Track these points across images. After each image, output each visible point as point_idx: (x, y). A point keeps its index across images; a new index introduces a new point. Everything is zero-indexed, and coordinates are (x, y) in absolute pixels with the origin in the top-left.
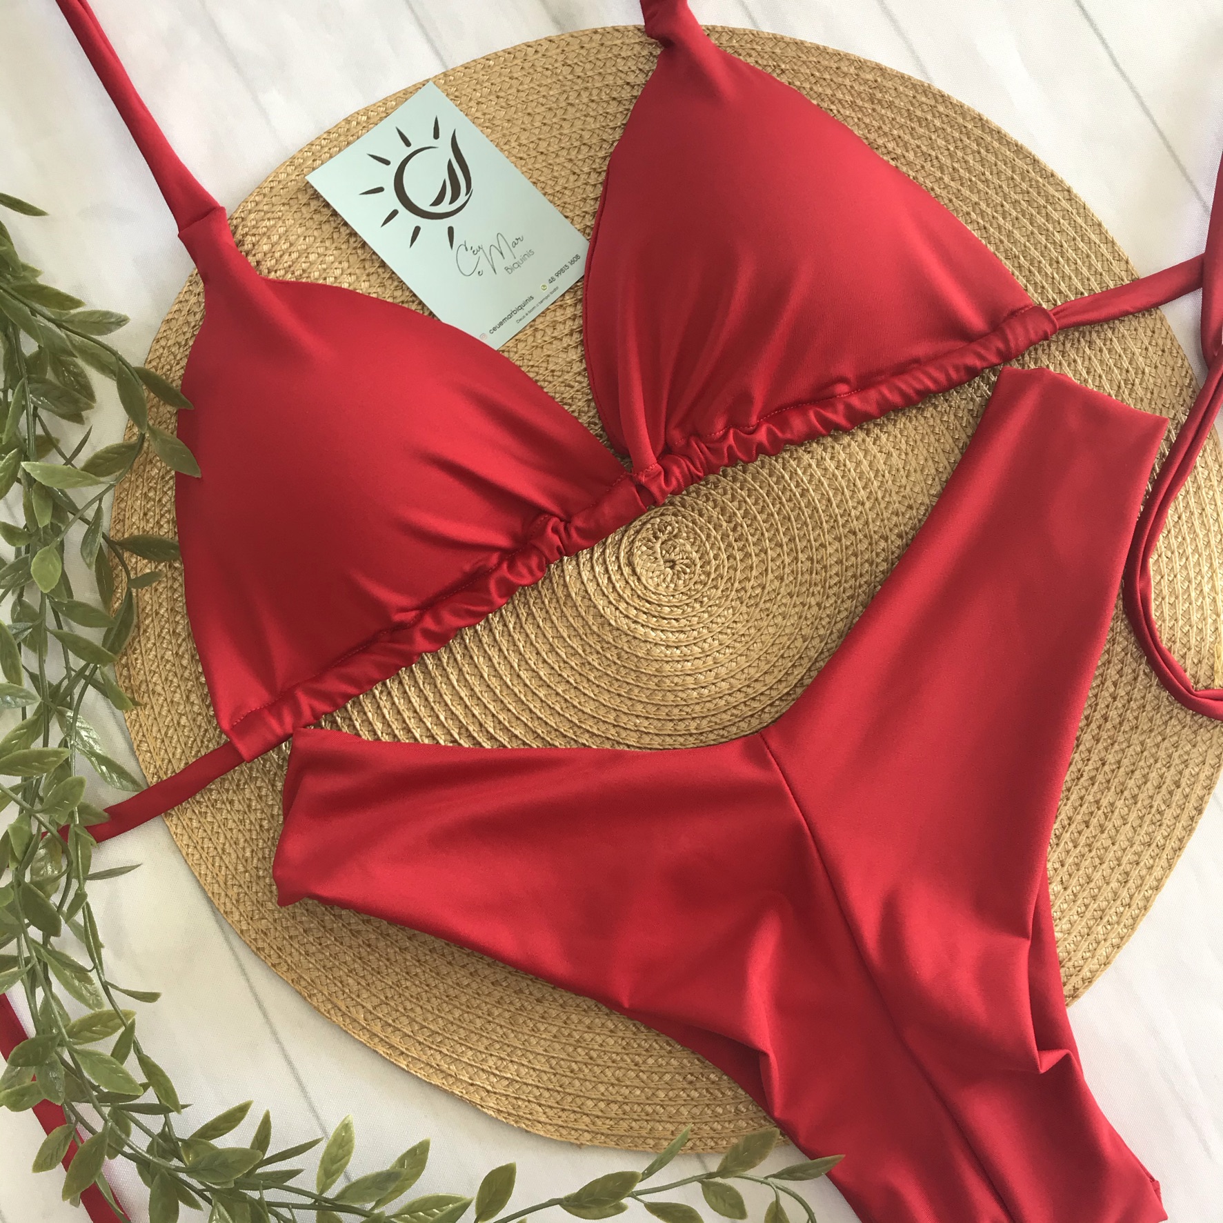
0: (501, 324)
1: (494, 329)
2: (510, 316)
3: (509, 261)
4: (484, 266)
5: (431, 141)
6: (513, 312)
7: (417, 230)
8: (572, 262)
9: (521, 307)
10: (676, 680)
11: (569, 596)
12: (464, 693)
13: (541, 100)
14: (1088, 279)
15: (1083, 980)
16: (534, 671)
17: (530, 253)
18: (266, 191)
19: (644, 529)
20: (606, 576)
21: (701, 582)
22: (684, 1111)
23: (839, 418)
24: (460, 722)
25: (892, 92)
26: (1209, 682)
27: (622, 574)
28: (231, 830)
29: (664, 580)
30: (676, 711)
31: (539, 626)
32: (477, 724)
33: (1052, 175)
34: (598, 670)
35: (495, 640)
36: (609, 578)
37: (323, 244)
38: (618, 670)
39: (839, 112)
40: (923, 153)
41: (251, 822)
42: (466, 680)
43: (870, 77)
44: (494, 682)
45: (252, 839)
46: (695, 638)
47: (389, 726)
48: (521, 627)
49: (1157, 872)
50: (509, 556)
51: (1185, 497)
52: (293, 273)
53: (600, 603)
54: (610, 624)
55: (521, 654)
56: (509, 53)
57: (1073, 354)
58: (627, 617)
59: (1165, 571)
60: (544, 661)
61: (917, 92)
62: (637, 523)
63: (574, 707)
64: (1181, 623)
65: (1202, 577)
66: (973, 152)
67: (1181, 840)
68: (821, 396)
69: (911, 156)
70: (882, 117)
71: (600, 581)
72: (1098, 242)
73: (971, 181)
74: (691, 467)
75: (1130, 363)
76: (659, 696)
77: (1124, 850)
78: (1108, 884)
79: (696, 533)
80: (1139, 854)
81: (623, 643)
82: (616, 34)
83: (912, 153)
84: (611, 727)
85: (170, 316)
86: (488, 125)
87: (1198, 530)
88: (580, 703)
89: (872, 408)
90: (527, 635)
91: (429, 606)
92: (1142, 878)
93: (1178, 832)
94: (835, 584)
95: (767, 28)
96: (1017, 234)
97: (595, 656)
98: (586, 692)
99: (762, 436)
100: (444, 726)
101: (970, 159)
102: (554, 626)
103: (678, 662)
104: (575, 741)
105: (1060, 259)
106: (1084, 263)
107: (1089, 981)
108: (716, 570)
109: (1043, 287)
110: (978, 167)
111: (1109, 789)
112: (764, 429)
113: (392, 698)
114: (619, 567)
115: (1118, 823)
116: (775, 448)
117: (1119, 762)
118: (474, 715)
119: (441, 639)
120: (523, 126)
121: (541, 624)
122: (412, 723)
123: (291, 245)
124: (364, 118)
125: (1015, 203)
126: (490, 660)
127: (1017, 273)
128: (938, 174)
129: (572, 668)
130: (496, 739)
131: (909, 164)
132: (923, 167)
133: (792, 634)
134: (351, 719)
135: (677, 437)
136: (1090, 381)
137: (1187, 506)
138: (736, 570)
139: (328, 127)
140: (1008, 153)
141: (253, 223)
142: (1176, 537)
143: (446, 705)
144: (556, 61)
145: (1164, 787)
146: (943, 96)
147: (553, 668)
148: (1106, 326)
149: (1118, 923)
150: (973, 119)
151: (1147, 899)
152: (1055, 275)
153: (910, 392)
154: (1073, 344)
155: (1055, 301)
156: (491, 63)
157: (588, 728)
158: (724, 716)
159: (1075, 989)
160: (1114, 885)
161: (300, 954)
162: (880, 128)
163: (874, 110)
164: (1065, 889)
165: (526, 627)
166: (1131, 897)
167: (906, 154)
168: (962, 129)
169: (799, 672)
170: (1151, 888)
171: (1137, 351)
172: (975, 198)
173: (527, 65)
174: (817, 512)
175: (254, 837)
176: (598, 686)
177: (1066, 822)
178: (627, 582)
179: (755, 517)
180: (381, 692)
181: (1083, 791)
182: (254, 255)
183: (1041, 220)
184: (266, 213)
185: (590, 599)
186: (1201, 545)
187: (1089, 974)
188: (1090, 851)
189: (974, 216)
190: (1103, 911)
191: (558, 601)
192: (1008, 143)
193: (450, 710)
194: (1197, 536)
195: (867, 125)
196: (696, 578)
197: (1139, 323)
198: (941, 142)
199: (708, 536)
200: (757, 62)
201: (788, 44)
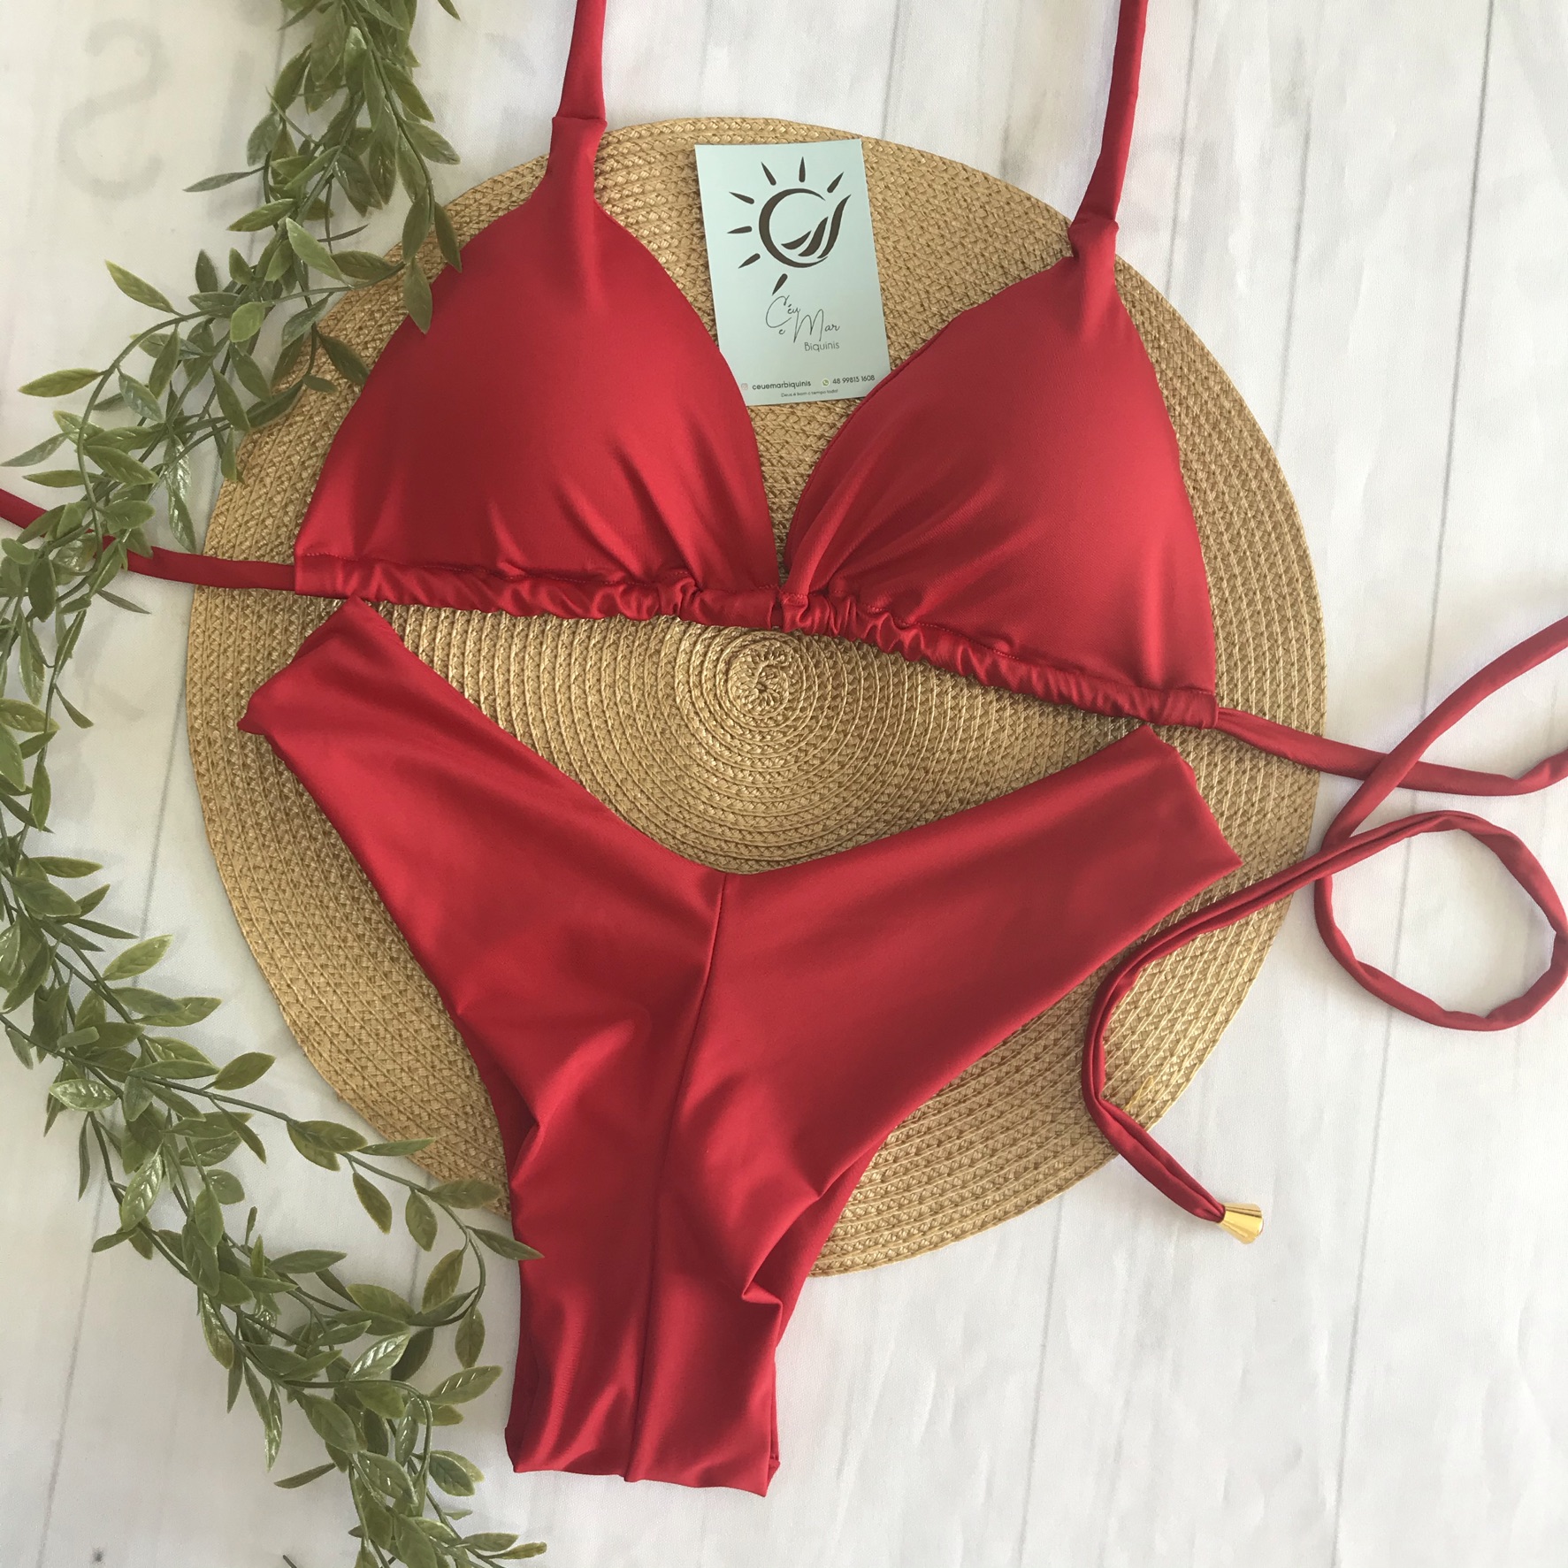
0: (767, 387)
1: (759, 387)
2: (780, 386)
3: (813, 340)
4: (790, 329)
5: (823, 192)
6: (785, 385)
7: (756, 257)
8: (864, 379)
9: (794, 385)
10: (695, 784)
11: (658, 652)
12: (514, 668)
13: (942, 224)
14: (1279, 706)
15: (841, 1265)
16: (585, 692)
17: (835, 346)
18: (656, 131)
19: (762, 643)
20: (701, 658)
21: (776, 721)
22: (444, 1132)
23: (981, 671)
24: (494, 689)
25: (1237, 431)
26: (1123, 1102)
27: (716, 667)
28: (243, 639)
29: (746, 697)
30: (676, 810)
31: (615, 659)
32: (506, 701)
33: (1315, 598)
34: (637, 729)
35: (572, 643)
36: (703, 662)
37: (670, 212)
38: (654, 742)
39: (1180, 415)
40: (1223, 502)
41: (264, 645)
42: (524, 658)
43: (1227, 405)
44: (545, 677)
45: (255, 659)
46: (736, 763)
47: (433, 650)
48: (601, 649)
49: (967, 1225)
50: (633, 583)
51: (1219, 941)
52: (627, 218)
53: (680, 677)
54: (674, 700)
55: (584, 670)
56: (944, 163)
57: (1218, 758)
58: (693, 704)
59: (1155, 987)
60: (599, 691)
61: (1257, 447)
62: (759, 635)
63: (596, 746)
64: (1135, 1037)
65: (1183, 1015)
66: (1265, 531)
67: (1006, 1213)
68: (981, 641)
69: (1211, 496)
70: (1212, 446)
71: (693, 659)
72: (1310, 680)
73: (1245, 553)
74: (832, 620)
75: (1260, 801)
76: (672, 787)
77: (954, 1186)
78: (920, 1203)
79: (801, 678)
80: (963, 1198)
81: (673, 723)
82: (1045, 213)
83: (1214, 494)
84: (613, 784)
85: (500, 179)
86: (880, 211)
87: (1209, 976)
88: (603, 746)
89: (1013, 681)
90: (601, 659)
91: (537, 576)
92: (951, 1220)
93: (1008, 1206)
94: (882, 803)
95: (1174, 302)
96: (1249, 625)
97: (644, 717)
98: (615, 741)
99: (907, 637)
100: (478, 683)
101: (1258, 535)
102: (627, 668)
103: (708, 771)
104: (577, 774)
105: (1268, 672)
106: (1285, 690)
107: (845, 1269)
108: (794, 720)
109: (1236, 685)
110: (1260, 547)
111: (978, 1129)
112: (913, 632)
113: (452, 628)
114: (718, 659)
115: (966, 1161)
116: (913, 655)
117: (1002, 1113)
118: (509, 692)
119: (525, 609)
120: (909, 234)
121: (619, 658)
122: (453, 661)
123: (643, 193)
124: (783, 129)
125: (1267, 599)
126: (556, 657)
127: (1224, 658)
128: (1222, 528)
129: (618, 713)
130: (513, 725)
131: (1205, 503)
132: (1214, 513)
133: (817, 817)
134: (406, 621)
135: (840, 587)
136: (1215, 790)
137: (1215, 950)
138: (811, 732)
139: (747, 115)
140: (1293, 552)
141: (625, 151)
142: (1186, 968)
143: (493, 667)
144: (978, 199)
145: (1025, 1160)
146: (1275, 465)
147: (602, 701)
148: (1263, 755)
149: (905, 1241)
150: (1286, 504)
151: (943, 1240)
152: (1254, 682)
153: (1055, 691)
154: (1225, 750)
155: (1238, 704)
156: (923, 160)
157: (595, 771)
158: (712, 842)
159: (830, 1267)
160: (924, 1208)
161: (227, 780)
162: (1204, 454)
163: (1210, 435)
164: (883, 1182)
165: (605, 651)
166: (930, 1228)
167: (1208, 492)
168: (1270, 504)
169: (802, 851)
170: (953, 1234)
171: (1274, 794)
172: (1237, 570)
173: (951, 184)
174: (910, 733)
175: (258, 659)
176: (628, 743)
177: (924, 1129)
178: (715, 676)
179: (858, 700)
180: (447, 617)
181: (956, 1115)
182: (606, 179)
183: (1277, 628)
184: (642, 150)
185: (674, 668)
186: (1202, 989)
187: (849, 1263)
188: (926, 1166)
189: (1225, 584)
190: (900, 1221)
191: (646, 649)
192: (1300, 545)
193: (493, 673)
194: (1205, 979)
195: (1194, 444)
196: (774, 714)
197: (1293, 773)
198: (1245, 503)
199: (809, 688)
200: (1143, 323)
201: (1180, 327)
